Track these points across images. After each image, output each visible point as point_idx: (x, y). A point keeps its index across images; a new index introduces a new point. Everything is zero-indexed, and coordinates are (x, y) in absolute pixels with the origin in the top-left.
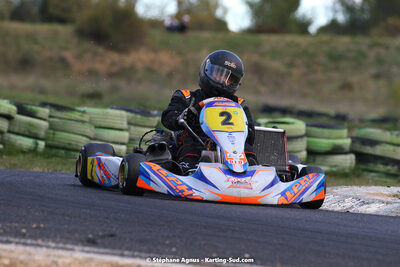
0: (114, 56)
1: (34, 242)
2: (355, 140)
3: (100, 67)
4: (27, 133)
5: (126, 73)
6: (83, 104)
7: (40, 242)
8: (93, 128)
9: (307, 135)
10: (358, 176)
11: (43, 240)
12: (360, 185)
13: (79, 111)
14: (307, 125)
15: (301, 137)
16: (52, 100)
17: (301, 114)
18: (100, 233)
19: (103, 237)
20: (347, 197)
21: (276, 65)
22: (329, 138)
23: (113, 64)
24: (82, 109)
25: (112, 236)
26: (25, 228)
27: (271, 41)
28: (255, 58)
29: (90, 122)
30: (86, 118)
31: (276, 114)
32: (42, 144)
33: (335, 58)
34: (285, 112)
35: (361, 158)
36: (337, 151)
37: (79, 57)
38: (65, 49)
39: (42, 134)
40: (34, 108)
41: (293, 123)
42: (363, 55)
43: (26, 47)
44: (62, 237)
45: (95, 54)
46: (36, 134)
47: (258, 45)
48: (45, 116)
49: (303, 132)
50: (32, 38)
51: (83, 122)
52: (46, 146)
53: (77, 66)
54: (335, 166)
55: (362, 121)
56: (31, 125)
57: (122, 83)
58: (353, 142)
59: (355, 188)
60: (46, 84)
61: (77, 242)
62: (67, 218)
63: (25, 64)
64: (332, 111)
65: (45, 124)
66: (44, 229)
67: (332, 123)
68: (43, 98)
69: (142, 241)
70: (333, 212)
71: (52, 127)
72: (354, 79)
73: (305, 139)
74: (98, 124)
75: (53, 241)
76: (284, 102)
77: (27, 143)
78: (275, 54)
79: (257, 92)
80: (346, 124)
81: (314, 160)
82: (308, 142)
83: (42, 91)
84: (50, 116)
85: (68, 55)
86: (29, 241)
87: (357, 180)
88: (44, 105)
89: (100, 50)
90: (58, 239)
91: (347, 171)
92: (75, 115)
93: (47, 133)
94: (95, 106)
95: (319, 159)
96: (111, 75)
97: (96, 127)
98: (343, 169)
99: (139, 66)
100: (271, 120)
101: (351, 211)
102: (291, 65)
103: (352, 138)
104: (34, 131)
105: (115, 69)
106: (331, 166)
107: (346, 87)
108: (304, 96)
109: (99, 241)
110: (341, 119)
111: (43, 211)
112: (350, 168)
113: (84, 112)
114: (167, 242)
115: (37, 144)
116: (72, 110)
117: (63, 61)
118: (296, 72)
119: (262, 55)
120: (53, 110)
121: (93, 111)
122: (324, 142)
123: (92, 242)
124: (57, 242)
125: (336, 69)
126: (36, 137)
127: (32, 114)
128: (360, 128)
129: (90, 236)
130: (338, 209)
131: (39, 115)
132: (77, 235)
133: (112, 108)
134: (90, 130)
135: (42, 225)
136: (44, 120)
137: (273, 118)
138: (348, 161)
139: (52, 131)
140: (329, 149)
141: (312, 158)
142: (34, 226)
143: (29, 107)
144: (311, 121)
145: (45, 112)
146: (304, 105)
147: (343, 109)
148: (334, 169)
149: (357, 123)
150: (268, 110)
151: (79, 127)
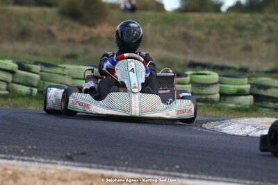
0: (86, 29)
1: (30, 159)
2: (253, 85)
3: (76, 37)
4: (25, 83)
5: (94, 41)
6: (64, 62)
7: (33, 158)
8: (71, 79)
9: (220, 82)
10: (255, 111)
11: (36, 157)
12: (256, 117)
13: (61, 67)
14: (220, 76)
15: (216, 84)
16: (42, 59)
17: (216, 68)
18: (76, 152)
19: (77, 154)
20: (248, 125)
21: (198, 34)
22: (235, 85)
23: (85, 34)
24: (62, 66)
25: (83, 154)
26: (23, 149)
27: (195, 17)
28: (184, 29)
29: (69, 75)
30: (66, 72)
31: (198, 68)
32: (35, 90)
33: (239, 28)
34: (204, 66)
35: (258, 98)
36: (240, 93)
37: (61, 30)
38: (51, 24)
39: (35, 83)
40: (30, 65)
41: (209, 74)
42: (259, 27)
43: (24, 23)
44: (49, 155)
45: (72, 28)
46: (31, 83)
47: (186, 20)
48: (38, 71)
49: (217, 81)
50: (28, 17)
51: (64, 75)
52: (39, 92)
53: (60, 36)
54: (239, 104)
55: (258, 72)
56: (28, 77)
57: (91, 48)
58: (252, 87)
59: (253, 119)
60: (39, 48)
61: (59, 158)
62: (53, 142)
63: (24, 35)
64: (237, 66)
65: (37, 76)
66: (37, 149)
67: (237, 74)
68: (36, 59)
69: (104, 157)
70: (237, 136)
71: (42, 79)
72: (253, 43)
73: (219, 85)
74: (74, 76)
75: (43, 158)
76: (204, 60)
77: (25, 89)
78: (197, 26)
79: (185, 53)
80: (248, 74)
81: (225, 100)
82: (221, 87)
83: (36, 54)
84: (41, 71)
85: (54, 28)
86: (26, 158)
87: (254, 114)
88: (36, 63)
89: (76, 25)
90: (46, 156)
91: (248, 107)
92: (59, 70)
93: (39, 82)
94: (72, 64)
95: (228, 99)
96: (83, 42)
97: (73, 78)
98: (245, 106)
99: (103, 35)
100: (194, 72)
101: (250, 135)
102: (208, 34)
103: (251, 84)
104: (30, 81)
105: (86, 38)
106: (236, 104)
107: (248, 48)
108: (218, 55)
109: (74, 157)
110: (243, 71)
111: (36, 137)
112: (250, 105)
113: (64, 68)
114: (122, 158)
115: (32, 90)
116: (56, 66)
117: (50, 33)
118: (212, 39)
119: (189, 27)
120: (43, 67)
121: (71, 67)
122: (231, 87)
123: (70, 158)
124: (46, 159)
125: (241, 36)
126: (31, 86)
127: (28, 70)
128: (256, 77)
129: (69, 154)
130: (241, 133)
131: (33, 70)
132: (59, 154)
133: (84, 65)
134: (69, 81)
135: (35, 147)
136: (37, 73)
137: (196, 70)
138: (248, 100)
139: (42, 82)
140: (235, 92)
141: (223, 98)
142: (30, 147)
143: (26, 65)
144: (223, 73)
145: (37, 68)
146: (218, 62)
147: (245, 64)
148: (239, 106)
149: (254, 74)
150: (193, 65)
151: (60, 78)
